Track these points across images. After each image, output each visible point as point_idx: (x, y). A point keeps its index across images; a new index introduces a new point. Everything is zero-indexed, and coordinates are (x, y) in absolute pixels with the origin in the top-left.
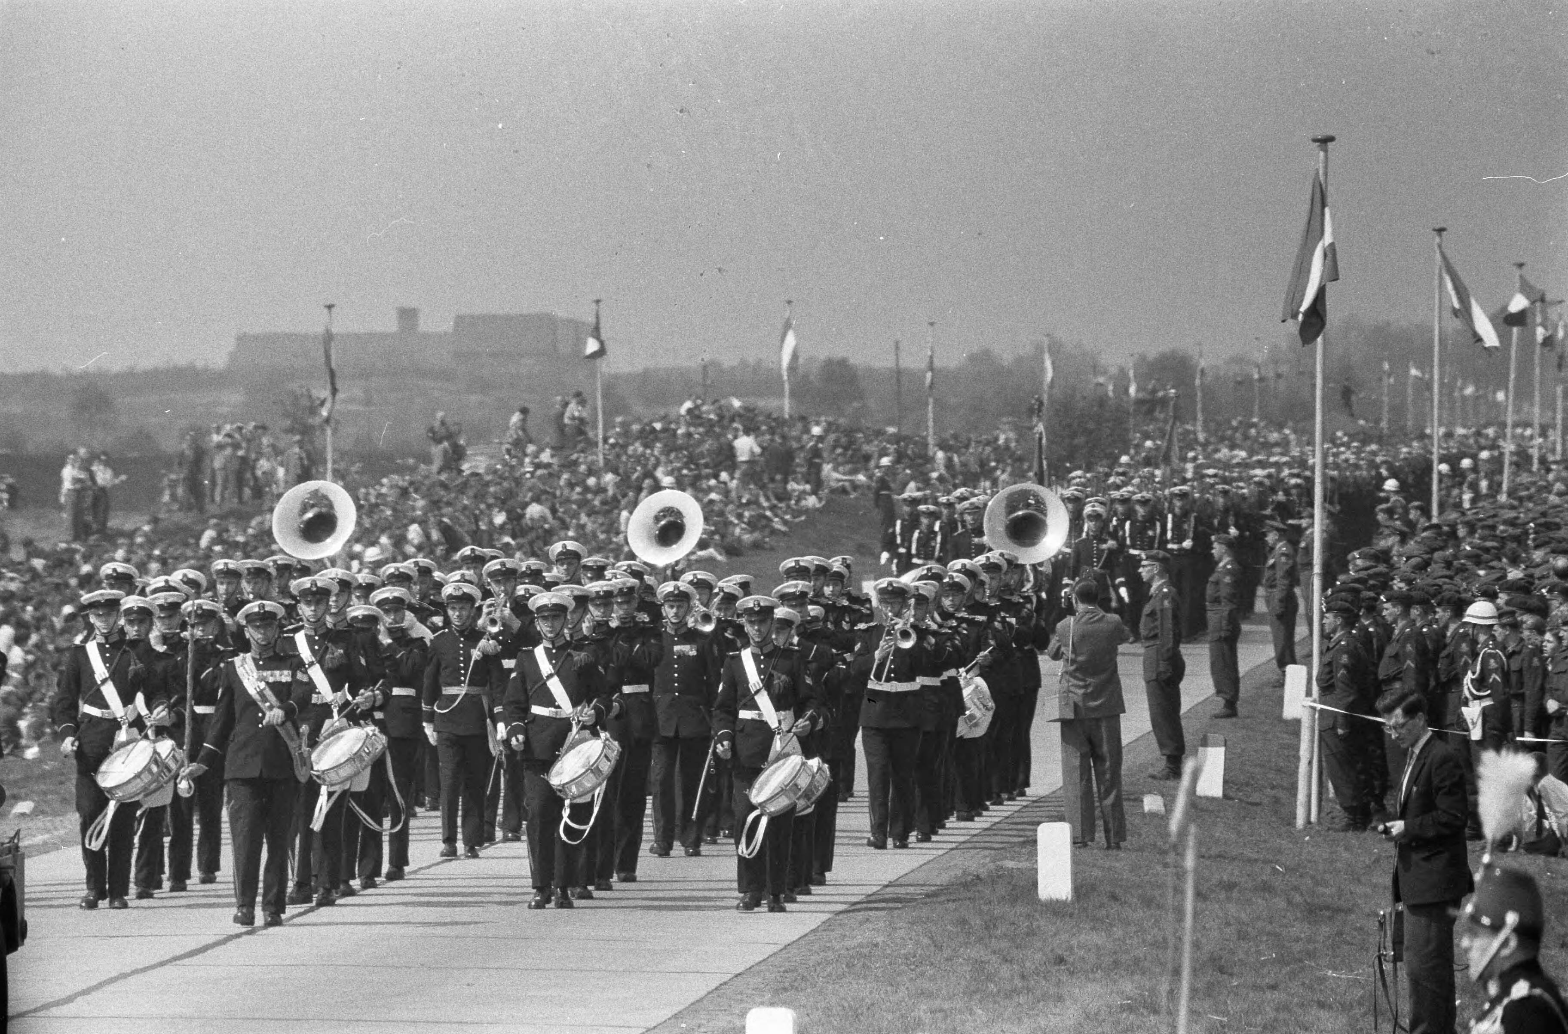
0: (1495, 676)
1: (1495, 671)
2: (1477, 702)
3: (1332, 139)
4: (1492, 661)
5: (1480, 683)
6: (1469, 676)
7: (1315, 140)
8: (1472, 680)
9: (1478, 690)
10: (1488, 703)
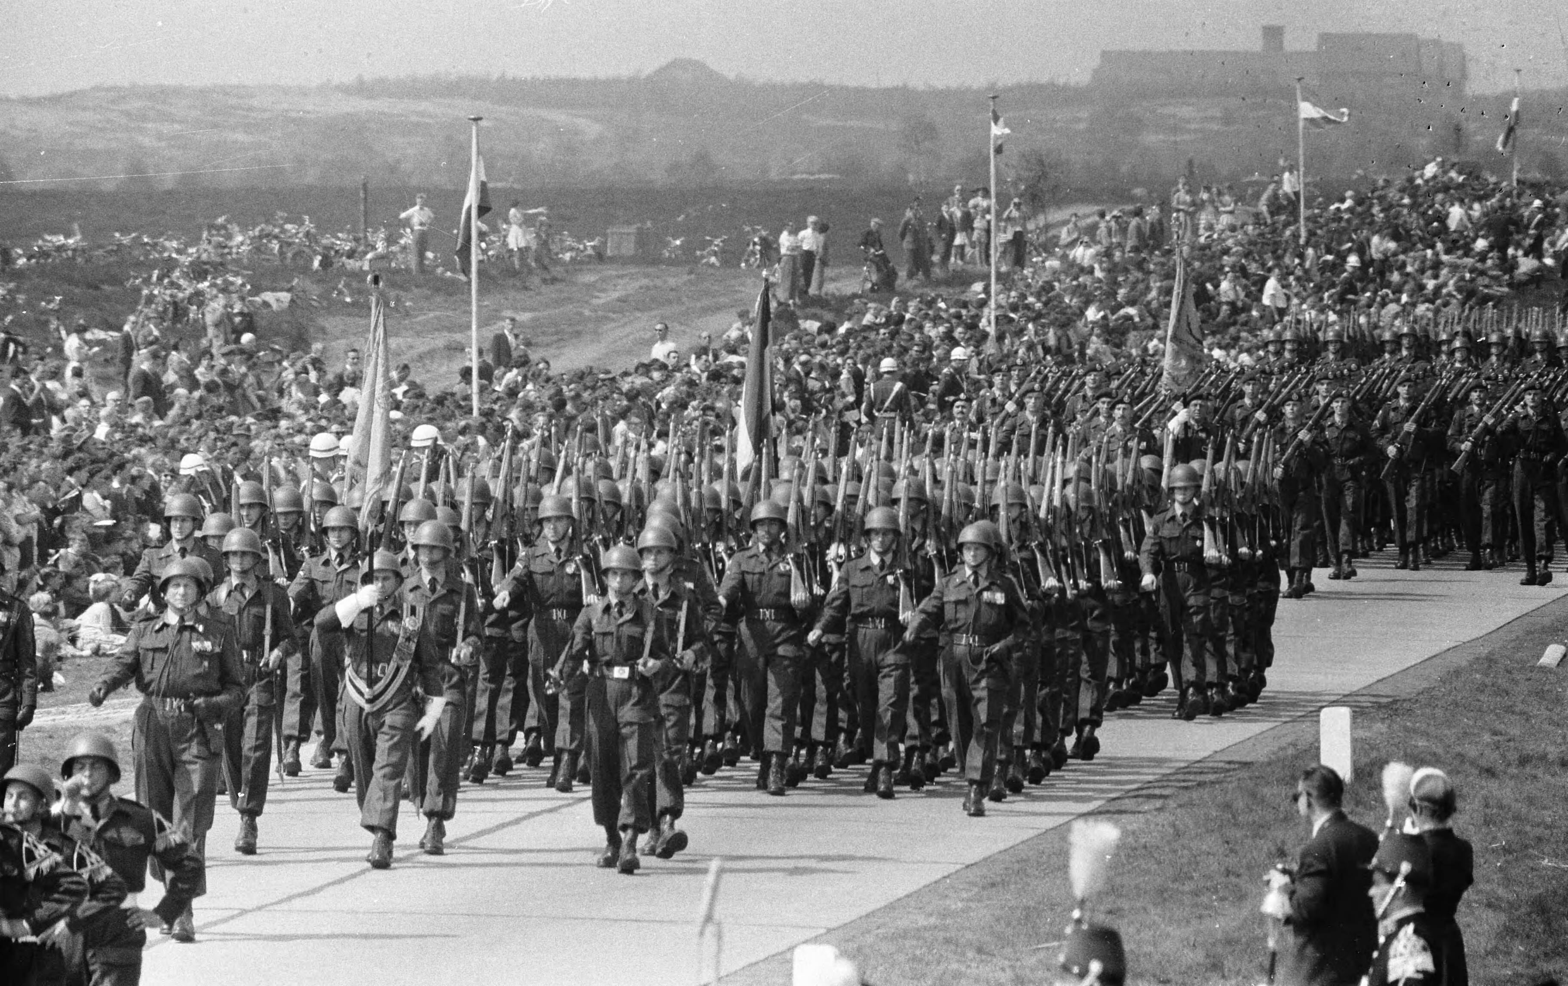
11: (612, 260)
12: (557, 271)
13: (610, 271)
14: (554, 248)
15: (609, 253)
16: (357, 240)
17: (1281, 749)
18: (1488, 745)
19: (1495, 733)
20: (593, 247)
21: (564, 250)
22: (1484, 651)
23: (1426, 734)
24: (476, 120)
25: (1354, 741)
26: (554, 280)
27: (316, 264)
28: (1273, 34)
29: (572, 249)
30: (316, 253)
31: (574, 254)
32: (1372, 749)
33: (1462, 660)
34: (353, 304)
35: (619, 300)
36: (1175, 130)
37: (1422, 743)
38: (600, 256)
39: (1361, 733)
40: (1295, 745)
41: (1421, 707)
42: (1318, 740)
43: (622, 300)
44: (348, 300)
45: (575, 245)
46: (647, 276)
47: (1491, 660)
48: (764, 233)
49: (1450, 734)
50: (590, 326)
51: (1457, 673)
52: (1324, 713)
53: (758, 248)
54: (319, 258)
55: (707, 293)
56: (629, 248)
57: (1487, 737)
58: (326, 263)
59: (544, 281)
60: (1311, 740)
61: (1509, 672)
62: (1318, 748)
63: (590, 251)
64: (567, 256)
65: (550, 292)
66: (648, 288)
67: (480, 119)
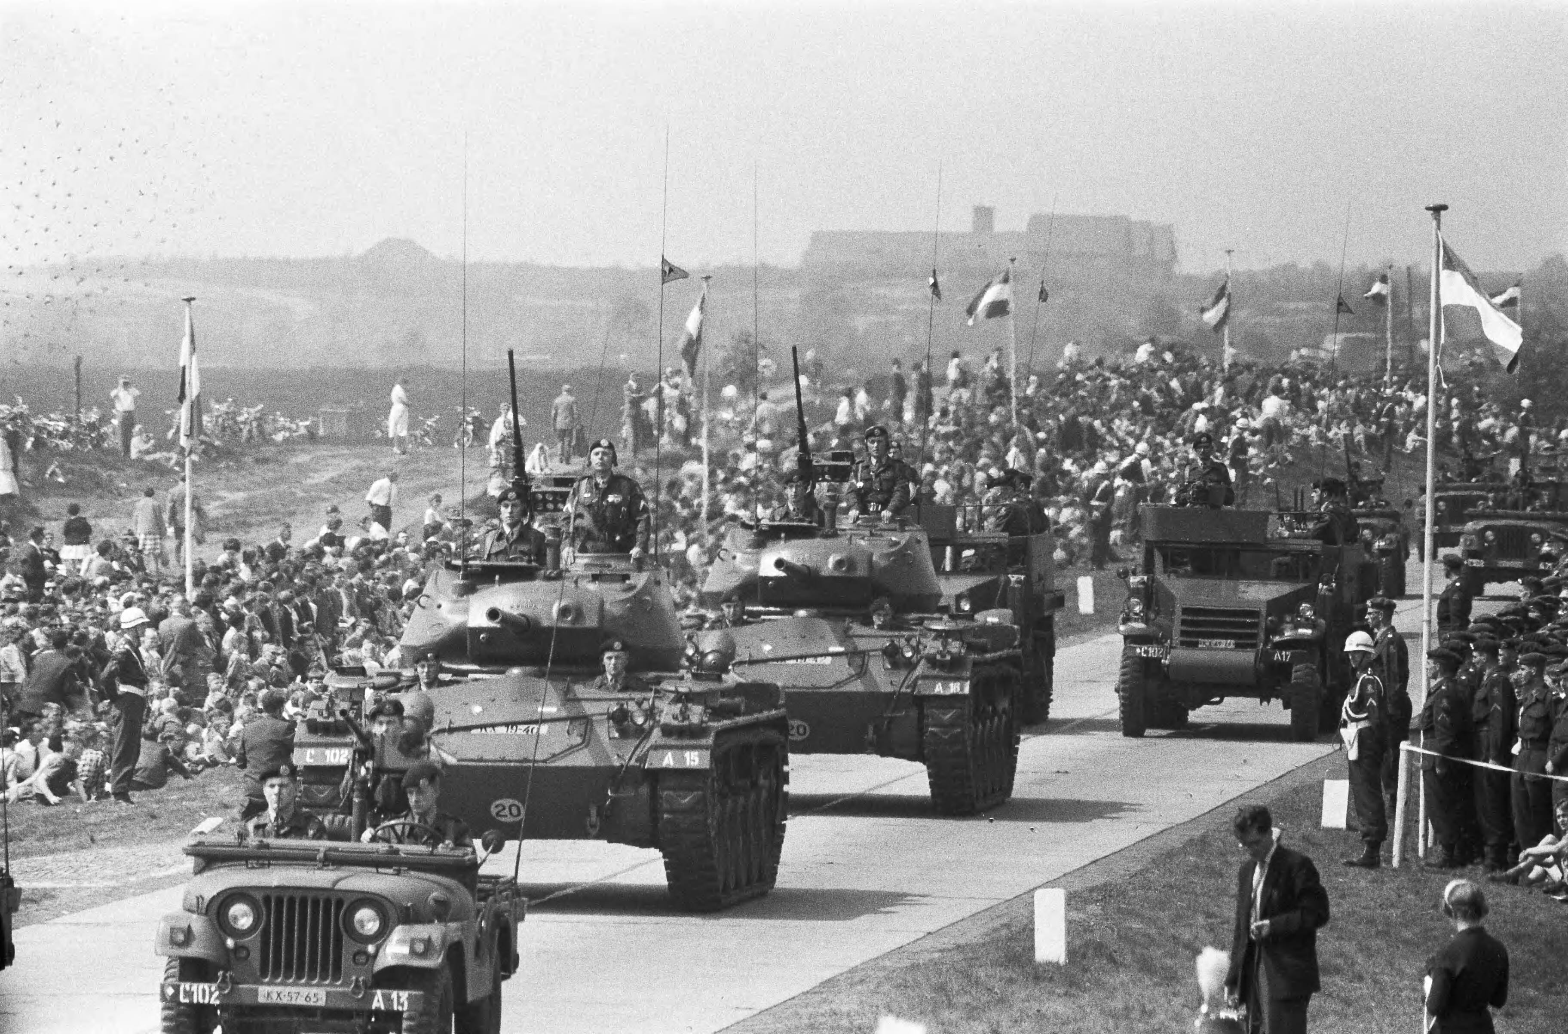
0: (1371, 701)
1: (1372, 695)
2: (1354, 724)
3: (1445, 208)
4: (1369, 687)
5: (1358, 707)
6: (1348, 700)
7: (1428, 209)
8: (1350, 704)
9: (1355, 713)
10: (1362, 725)
11: (325, 440)
12: (268, 451)
13: (323, 451)
14: (268, 428)
15: (321, 432)
16: (69, 420)
17: (995, 930)
18: (1203, 927)
19: (1209, 915)
20: (307, 427)
21: (277, 430)
22: (1197, 834)
23: (1139, 916)
24: (189, 300)
25: (1069, 922)
26: (265, 461)
27: (29, 445)
28: (984, 214)
29: (284, 428)
30: (28, 434)
31: (287, 434)
32: (1085, 931)
33: (1175, 841)
34: (67, 485)
35: (332, 480)
36: (886, 309)
37: (1136, 925)
38: (312, 437)
39: (1074, 915)
40: (1007, 926)
41: (1134, 889)
42: (1032, 922)
43: (335, 481)
44: (61, 480)
45: (288, 424)
46: (357, 456)
47: (1204, 841)
48: (476, 414)
49: (1164, 916)
50: (303, 508)
51: (1170, 855)
52: (1038, 893)
53: (471, 427)
54: (32, 439)
55: (418, 472)
56: (341, 428)
57: (1201, 919)
58: (39, 443)
59: (257, 461)
60: (1025, 921)
61: (1222, 855)
62: (1033, 930)
63: (303, 431)
64: (279, 437)
65: (261, 473)
66: (360, 469)
67: (194, 299)
